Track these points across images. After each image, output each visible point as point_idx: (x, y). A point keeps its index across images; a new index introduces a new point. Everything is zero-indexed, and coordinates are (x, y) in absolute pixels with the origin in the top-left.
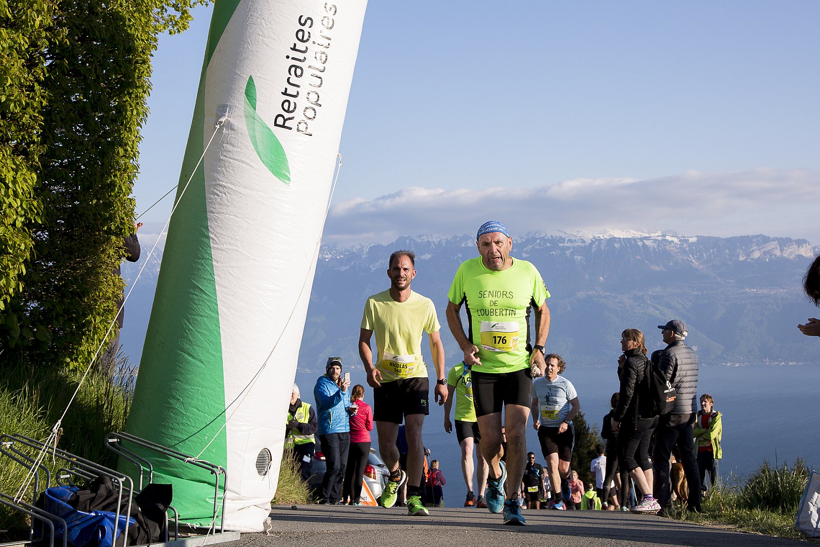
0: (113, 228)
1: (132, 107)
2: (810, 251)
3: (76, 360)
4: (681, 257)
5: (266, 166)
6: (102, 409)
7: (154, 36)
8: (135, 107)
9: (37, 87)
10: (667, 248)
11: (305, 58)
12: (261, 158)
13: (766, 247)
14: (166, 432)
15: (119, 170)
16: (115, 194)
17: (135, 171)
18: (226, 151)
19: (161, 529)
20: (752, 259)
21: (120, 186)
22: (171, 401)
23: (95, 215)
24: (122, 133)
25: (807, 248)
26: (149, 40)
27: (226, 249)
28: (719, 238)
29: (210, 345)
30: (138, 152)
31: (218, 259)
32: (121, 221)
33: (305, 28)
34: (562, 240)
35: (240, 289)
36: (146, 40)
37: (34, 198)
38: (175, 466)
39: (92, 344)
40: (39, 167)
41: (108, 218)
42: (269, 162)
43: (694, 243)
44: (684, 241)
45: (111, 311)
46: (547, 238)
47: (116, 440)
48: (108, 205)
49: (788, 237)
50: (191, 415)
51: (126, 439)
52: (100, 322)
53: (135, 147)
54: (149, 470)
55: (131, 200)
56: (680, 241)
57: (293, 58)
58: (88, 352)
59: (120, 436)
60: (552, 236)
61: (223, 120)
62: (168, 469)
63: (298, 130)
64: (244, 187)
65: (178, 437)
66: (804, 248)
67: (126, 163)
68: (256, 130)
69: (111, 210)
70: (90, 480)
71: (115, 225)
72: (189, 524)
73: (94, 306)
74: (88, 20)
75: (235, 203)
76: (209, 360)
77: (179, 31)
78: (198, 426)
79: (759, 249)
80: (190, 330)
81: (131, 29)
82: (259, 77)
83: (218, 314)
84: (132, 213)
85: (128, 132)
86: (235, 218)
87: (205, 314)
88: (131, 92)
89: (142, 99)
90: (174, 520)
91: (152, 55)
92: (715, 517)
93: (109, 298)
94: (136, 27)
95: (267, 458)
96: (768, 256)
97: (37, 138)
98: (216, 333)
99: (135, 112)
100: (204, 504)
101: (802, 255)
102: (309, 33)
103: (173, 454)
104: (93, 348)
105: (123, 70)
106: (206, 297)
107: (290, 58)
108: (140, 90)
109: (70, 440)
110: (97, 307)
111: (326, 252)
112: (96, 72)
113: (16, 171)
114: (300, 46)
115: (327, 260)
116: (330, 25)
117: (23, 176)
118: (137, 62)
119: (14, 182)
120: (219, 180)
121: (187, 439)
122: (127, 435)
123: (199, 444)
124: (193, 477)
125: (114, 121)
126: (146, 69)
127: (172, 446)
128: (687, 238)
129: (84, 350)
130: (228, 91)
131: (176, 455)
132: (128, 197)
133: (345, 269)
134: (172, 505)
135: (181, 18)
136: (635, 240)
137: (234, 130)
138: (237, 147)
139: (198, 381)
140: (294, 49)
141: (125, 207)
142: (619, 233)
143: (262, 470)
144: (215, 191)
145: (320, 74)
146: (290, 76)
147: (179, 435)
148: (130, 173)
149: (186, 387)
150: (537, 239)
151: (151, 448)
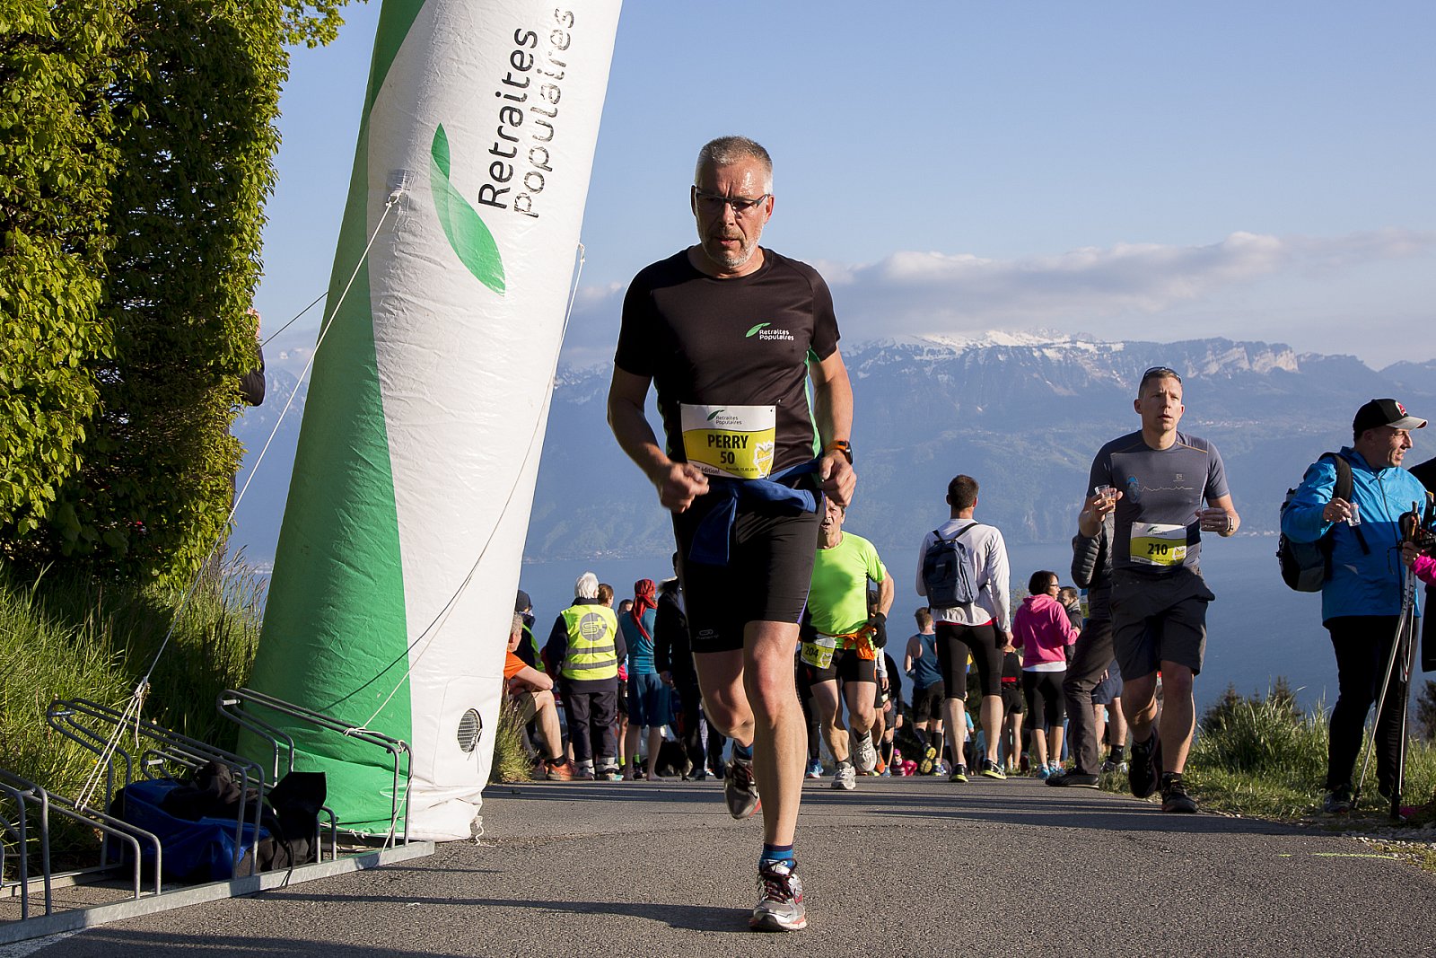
0: (223, 362)
1: (251, 171)
2: (1293, 361)
3: (168, 571)
5: (467, 266)
6: (212, 651)
7: (282, 59)
8: (256, 172)
9: (100, 144)
10: (1079, 361)
11: (525, 96)
12: (458, 255)
13: (1226, 356)
14: (314, 688)
15: (232, 270)
16: (226, 309)
17: (256, 271)
18: (404, 243)
19: (309, 843)
20: (1206, 375)
21: (232, 296)
22: (321, 639)
23: (194, 343)
24: (236, 213)
25: (1287, 354)
26: (276, 66)
27: (406, 397)
28: (1158, 344)
29: (381, 549)
30: (262, 244)
31: (393, 414)
32: (235, 352)
33: (524, 48)
34: (919, 350)
36: (271, 66)
37: (97, 320)
38: (330, 741)
39: (194, 546)
40: (104, 270)
41: (215, 347)
42: (471, 260)
43: (1120, 351)
44: (1104, 349)
45: (221, 493)
46: (895, 347)
47: (235, 702)
48: (216, 326)
49: (1260, 340)
50: (353, 659)
51: (251, 700)
52: (206, 511)
53: (255, 232)
54: (288, 747)
56: (1099, 349)
57: (506, 96)
58: (187, 558)
59: (241, 696)
60: (903, 345)
61: (397, 194)
62: (319, 745)
63: (517, 209)
64: (433, 300)
65: (331, 694)
66: (1284, 356)
67: (241, 261)
68: (450, 209)
69: (218, 334)
70: (196, 768)
71: (227, 358)
72: (353, 831)
73: (195, 486)
74: (179, 37)
75: (418, 325)
76: (382, 574)
78: (365, 677)
79: (1217, 360)
80: (350, 526)
82: (454, 126)
83: (394, 501)
85: (244, 211)
86: (420, 349)
87: (373, 501)
88: (248, 147)
89: (265, 158)
90: (330, 826)
91: (280, 89)
93: (218, 473)
95: (475, 724)
96: (1230, 370)
97: (102, 224)
98: (391, 531)
99: (255, 180)
100: (377, 799)
101: (1281, 369)
102: (531, 56)
103: (325, 722)
104: (196, 551)
105: (236, 113)
106: (374, 473)
107: (502, 95)
108: (263, 144)
109: (160, 701)
110: (200, 488)
112: (192, 119)
113: (68, 277)
114: (518, 77)
116: (564, 44)
117: (79, 286)
118: (256, 101)
119: (66, 294)
120: (392, 289)
121: (348, 697)
122: (252, 694)
123: (367, 706)
124: (359, 758)
125: (220, 194)
126: (272, 112)
127: (325, 710)
128: (1108, 345)
129: (181, 557)
130: (404, 147)
131: (330, 724)
134: (326, 803)
135: (327, 21)
136: (1029, 349)
137: (414, 209)
138: (421, 236)
139: (363, 607)
140: (508, 81)
141: (241, 328)
143: (467, 743)
144: (387, 306)
145: (549, 121)
146: (502, 124)
147: (336, 692)
148: (248, 276)
149: (345, 615)
150: (880, 350)
151: (291, 714)
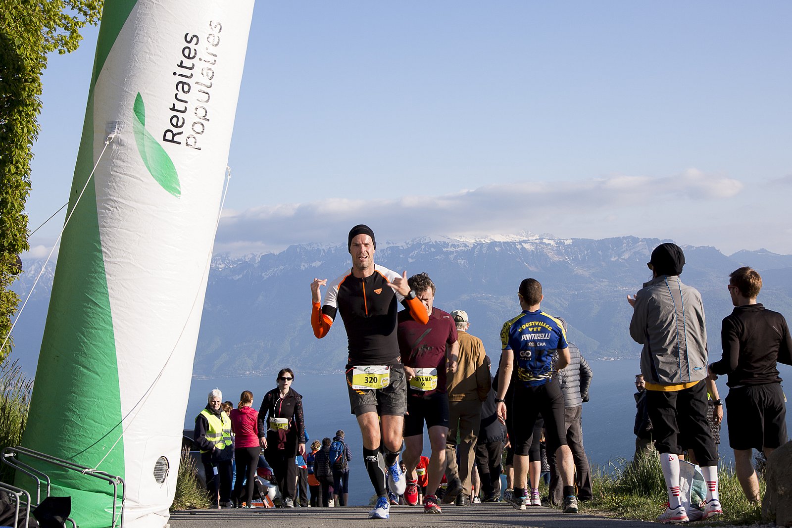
0: (6, 244)
1: (23, 125)
4: (557, 259)
5: (157, 180)
7: (43, 55)
8: (26, 125)
10: (545, 251)
11: (192, 75)
12: (151, 173)
13: (635, 247)
14: (63, 445)
15: (11, 187)
16: (8, 211)
17: (27, 187)
18: (117, 166)
20: (623, 259)
21: (12, 203)
22: (67, 414)
24: (13, 151)
26: (39, 59)
27: (119, 262)
28: (593, 240)
29: (105, 357)
30: (30, 169)
31: (111, 272)
32: (14, 238)
33: (192, 45)
34: (446, 245)
35: (134, 300)
36: (35, 59)
38: (73, 478)
42: (159, 176)
43: (570, 244)
44: (560, 243)
46: (431, 243)
47: (12, 455)
49: (655, 237)
50: (87, 426)
51: (23, 453)
53: (26, 164)
54: (46, 483)
55: (23, 216)
56: (557, 243)
57: (180, 75)
59: (18, 451)
60: (436, 242)
61: (112, 136)
62: (66, 481)
63: (187, 145)
64: (136, 201)
65: (74, 449)
67: (17, 181)
68: (145, 145)
71: (8, 241)
75: (126, 217)
76: (105, 372)
77: (69, 51)
78: (95, 438)
79: (629, 250)
80: (84, 343)
81: (19, 49)
82: (147, 94)
83: (112, 327)
84: (24, 230)
85: (19, 150)
86: (128, 232)
87: (99, 327)
88: (21, 109)
89: (32, 117)
91: (41, 74)
92: (595, 505)
94: (25, 46)
95: (165, 466)
96: (637, 255)
98: (111, 345)
99: (26, 130)
100: (103, 514)
102: (195, 50)
103: (70, 466)
105: (13, 88)
106: (100, 310)
107: (177, 74)
108: (31, 108)
111: (219, 262)
114: (187, 63)
115: (220, 270)
116: (216, 42)
118: (26, 81)
120: (109, 195)
121: (84, 451)
122: (23, 449)
123: (96, 455)
124: (92, 488)
125: (5, 139)
126: (36, 88)
127: (71, 459)
128: (562, 241)
130: (117, 108)
131: (73, 467)
132: (21, 214)
133: (238, 278)
134: (70, 517)
135: (71, 37)
136: (514, 243)
137: (123, 145)
138: (127, 162)
139: (94, 393)
140: (181, 66)
141: (17, 223)
142: (499, 238)
143: (160, 477)
144: (107, 205)
145: (207, 90)
146: (177, 92)
147: (76, 447)
148: (21, 190)
149: (82, 399)
150: (422, 245)
151: (49, 461)
